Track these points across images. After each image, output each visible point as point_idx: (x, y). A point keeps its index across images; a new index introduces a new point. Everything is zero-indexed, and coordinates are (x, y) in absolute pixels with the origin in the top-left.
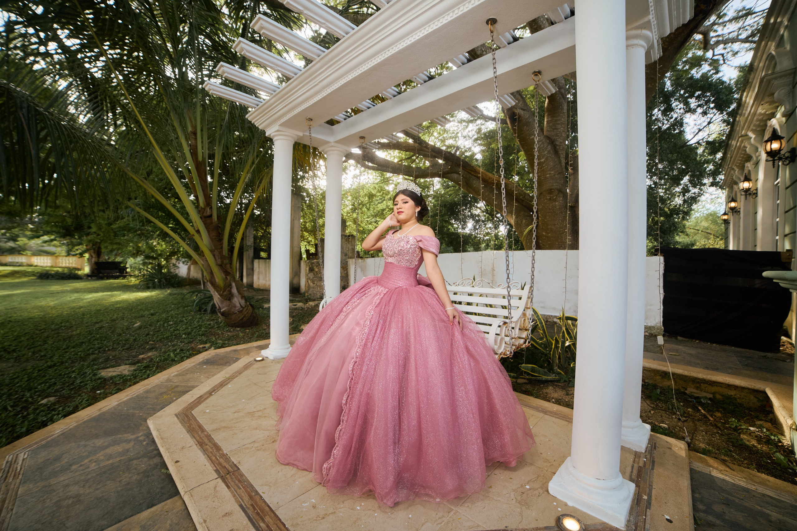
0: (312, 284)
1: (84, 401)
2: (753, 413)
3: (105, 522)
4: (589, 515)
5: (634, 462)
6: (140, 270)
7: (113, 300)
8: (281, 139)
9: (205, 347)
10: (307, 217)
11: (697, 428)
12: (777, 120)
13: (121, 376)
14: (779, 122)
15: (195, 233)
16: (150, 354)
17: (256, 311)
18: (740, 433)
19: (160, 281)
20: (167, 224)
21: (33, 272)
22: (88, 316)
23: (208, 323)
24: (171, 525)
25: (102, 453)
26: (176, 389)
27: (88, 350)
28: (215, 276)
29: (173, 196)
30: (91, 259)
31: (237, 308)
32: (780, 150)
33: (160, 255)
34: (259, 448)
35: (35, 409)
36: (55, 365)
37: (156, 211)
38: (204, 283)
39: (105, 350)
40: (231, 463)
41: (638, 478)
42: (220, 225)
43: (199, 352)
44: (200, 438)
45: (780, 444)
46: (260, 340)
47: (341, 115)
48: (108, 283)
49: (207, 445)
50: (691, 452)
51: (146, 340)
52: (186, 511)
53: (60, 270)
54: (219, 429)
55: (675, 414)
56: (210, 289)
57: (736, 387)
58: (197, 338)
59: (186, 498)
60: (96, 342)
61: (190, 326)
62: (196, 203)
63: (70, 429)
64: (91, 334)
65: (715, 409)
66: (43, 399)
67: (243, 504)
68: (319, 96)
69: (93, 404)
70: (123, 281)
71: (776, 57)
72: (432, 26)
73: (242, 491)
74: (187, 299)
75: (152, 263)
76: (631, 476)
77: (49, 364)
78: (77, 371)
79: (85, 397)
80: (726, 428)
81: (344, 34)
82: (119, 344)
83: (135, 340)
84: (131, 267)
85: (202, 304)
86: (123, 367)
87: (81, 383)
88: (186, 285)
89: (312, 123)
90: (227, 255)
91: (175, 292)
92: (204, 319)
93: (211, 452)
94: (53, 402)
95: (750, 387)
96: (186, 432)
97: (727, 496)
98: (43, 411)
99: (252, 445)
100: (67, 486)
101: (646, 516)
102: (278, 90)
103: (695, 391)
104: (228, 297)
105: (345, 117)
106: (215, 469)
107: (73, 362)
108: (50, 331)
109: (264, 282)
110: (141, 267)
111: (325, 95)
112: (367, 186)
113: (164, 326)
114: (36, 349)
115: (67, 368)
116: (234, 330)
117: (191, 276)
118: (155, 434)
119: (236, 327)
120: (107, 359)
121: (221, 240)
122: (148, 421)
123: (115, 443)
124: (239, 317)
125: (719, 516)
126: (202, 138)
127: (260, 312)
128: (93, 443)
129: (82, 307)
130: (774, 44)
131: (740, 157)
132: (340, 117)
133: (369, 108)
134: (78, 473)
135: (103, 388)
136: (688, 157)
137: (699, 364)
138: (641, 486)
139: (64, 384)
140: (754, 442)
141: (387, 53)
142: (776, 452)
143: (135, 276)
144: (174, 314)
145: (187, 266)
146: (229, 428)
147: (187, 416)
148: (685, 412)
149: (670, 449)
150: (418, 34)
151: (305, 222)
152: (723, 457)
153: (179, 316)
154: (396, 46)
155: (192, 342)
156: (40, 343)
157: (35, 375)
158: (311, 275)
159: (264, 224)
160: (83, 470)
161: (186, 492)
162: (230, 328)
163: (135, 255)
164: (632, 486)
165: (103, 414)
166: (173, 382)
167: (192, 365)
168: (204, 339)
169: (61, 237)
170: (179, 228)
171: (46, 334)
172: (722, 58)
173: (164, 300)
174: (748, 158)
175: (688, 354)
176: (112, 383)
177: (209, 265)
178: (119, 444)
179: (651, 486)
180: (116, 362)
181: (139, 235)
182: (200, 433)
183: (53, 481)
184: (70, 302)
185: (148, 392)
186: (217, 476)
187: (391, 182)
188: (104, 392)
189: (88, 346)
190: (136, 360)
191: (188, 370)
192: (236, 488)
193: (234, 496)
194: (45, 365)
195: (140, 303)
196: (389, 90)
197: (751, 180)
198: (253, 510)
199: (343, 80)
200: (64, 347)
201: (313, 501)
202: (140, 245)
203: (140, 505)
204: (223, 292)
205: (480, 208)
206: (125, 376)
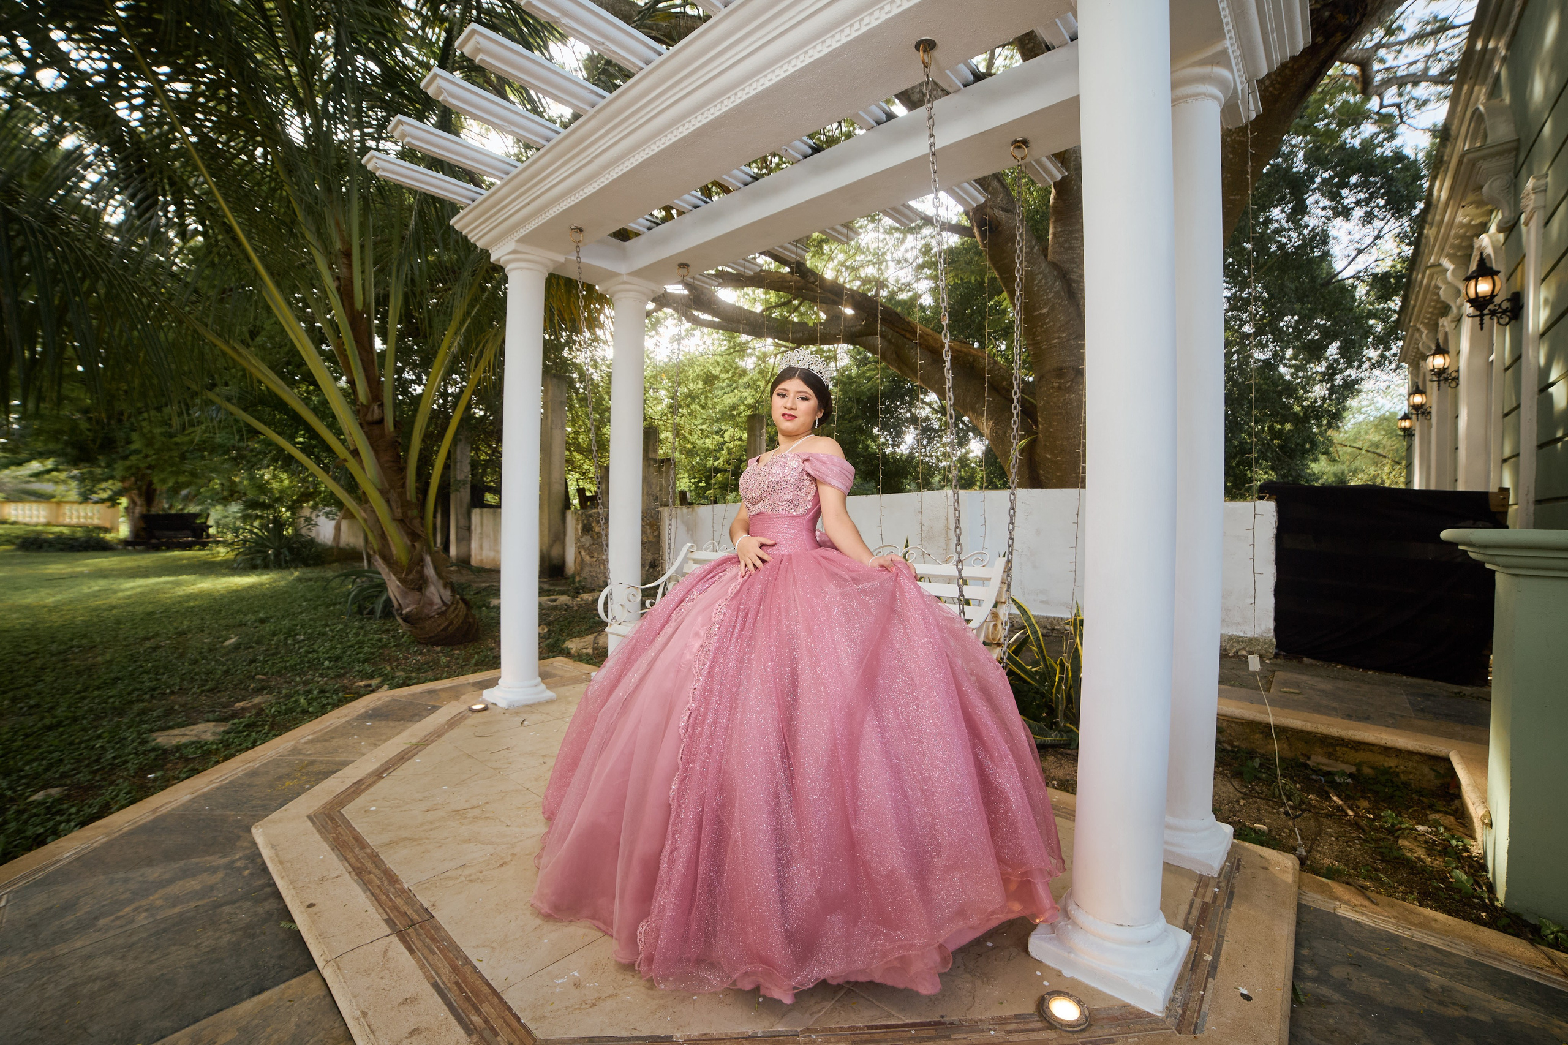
0: (588, 557)
1: (122, 794)
2: (1425, 800)
3: (168, 1024)
4: (1099, 992)
5: (1195, 895)
6: (236, 530)
7: (181, 593)
8: (521, 269)
9: (370, 685)
10: (580, 423)
11: (1321, 830)
12: (1490, 237)
13: (198, 744)
14: (1492, 242)
15: (349, 457)
16: (257, 700)
17: (475, 612)
18: (1398, 837)
19: (277, 555)
20: (291, 439)
21: (8, 535)
22: (129, 624)
23: (377, 636)
24: (297, 1025)
25: (161, 893)
26: (310, 769)
27: (129, 694)
28: (391, 542)
29: (303, 380)
30: (134, 508)
31: (436, 607)
32: (1492, 296)
33: (279, 500)
34: (473, 877)
35: (20, 812)
36: (59, 724)
37: (268, 409)
38: (369, 557)
39: (164, 694)
40: (417, 906)
41: (1198, 923)
42: (399, 440)
43: (359, 695)
44: (358, 860)
45: (1466, 854)
46: (482, 670)
47: (641, 220)
48: (170, 557)
49: (370, 873)
50: (1305, 875)
51: (249, 672)
52: (328, 999)
53: (65, 530)
54: (396, 843)
55: (1283, 805)
56: (380, 570)
57: (1398, 752)
58: (353, 667)
59: (327, 973)
60: (146, 677)
61: (341, 643)
62: (350, 395)
63: (94, 850)
64: (135, 662)
65: (1359, 795)
66: (35, 792)
67: (439, 982)
68: (595, 185)
69: (140, 799)
70: (202, 553)
71: (1486, 116)
72: (810, 52)
73: (438, 959)
74: (333, 589)
75: (261, 517)
76: (1186, 920)
77: (47, 721)
78: (106, 735)
79: (125, 786)
80: (1375, 829)
81: (642, 65)
82: (192, 680)
83: (226, 672)
84: (218, 525)
85: (365, 599)
86: (201, 727)
87: (114, 758)
88: (334, 562)
89: (581, 236)
90: (414, 500)
91: (310, 575)
92: (368, 629)
93: (379, 886)
94: (57, 796)
95: (1423, 750)
96: (329, 849)
97: (1359, 950)
98: (35, 815)
99: (459, 872)
100: (90, 957)
101: (1204, 991)
102: (515, 171)
103: (1325, 760)
104: (417, 584)
105: (649, 224)
106: (386, 917)
107: (98, 718)
108: (48, 656)
109: (492, 554)
110: (239, 524)
111: (606, 182)
112: (701, 359)
113: (286, 644)
114: (20, 693)
115: (84, 730)
116: (429, 651)
117: (342, 544)
118: (266, 853)
119: (433, 645)
120: (169, 712)
121: (402, 469)
122: (253, 830)
123: (186, 874)
124: (439, 625)
125: (1341, 986)
126: (363, 263)
127: (484, 614)
128: (142, 875)
129: (114, 607)
130: (1484, 90)
131: (1429, 306)
132: (639, 224)
133: (696, 207)
134: (111, 933)
135: (161, 768)
136: (1337, 304)
137: (1335, 709)
138: (1204, 937)
139: (79, 761)
140: (1421, 853)
141: (726, 102)
142: (1457, 868)
143: (225, 543)
144: (307, 619)
145: (333, 523)
146: (416, 840)
147: (332, 819)
148: (1302, 802)
149: (1266, 869)
150: (785, 67)
151: (577, 433)
152: (1362, 882)
153: (318, 623)
154: (743, 89)
155: (344, 675)
156: (26, 681)
157: (18, 744)
158: (586, 540)
159: (491, 436)
160: (121, 927)
161: (327, 962)
162: (421, 646)
163: (225, 501)
164: (1186, 938)
165: (162, 818)
166: (304, 754)
167: (343, 720)
168: (368, 668)
169: (68, 463)
170: (317, 447)
171: (39, 663)
172: (1397, 113)
173: (285, 593)
174: (1445, 309)
175: (1319, 690)
176: (179, 758)
177: (378, 521)
178: (194, 876)
179: (1220, 939)
180: (186, 716)
181: (234, 459)
182: (357, 850)
183: (61, 949)
184: (88, 596)
185: (253, 774)
186: (389, 931)
187: (749, 351)
188: (163, 776)
189: (129, 685)
190: (228, 711)
191: (336, 729)
192: (426, 952)
193: (422, 967)
194: (40, 725)
195: (237, 597)
196: (736, 172)
197: (1447, 352)
198: (457, 992)
199: (642, 154)
200: (79, 687)
201: (576, 974)
202: (237, 480)
203: (236, 989)
204: (407, 574)
205: (930, 405)
206: (206, 743)
